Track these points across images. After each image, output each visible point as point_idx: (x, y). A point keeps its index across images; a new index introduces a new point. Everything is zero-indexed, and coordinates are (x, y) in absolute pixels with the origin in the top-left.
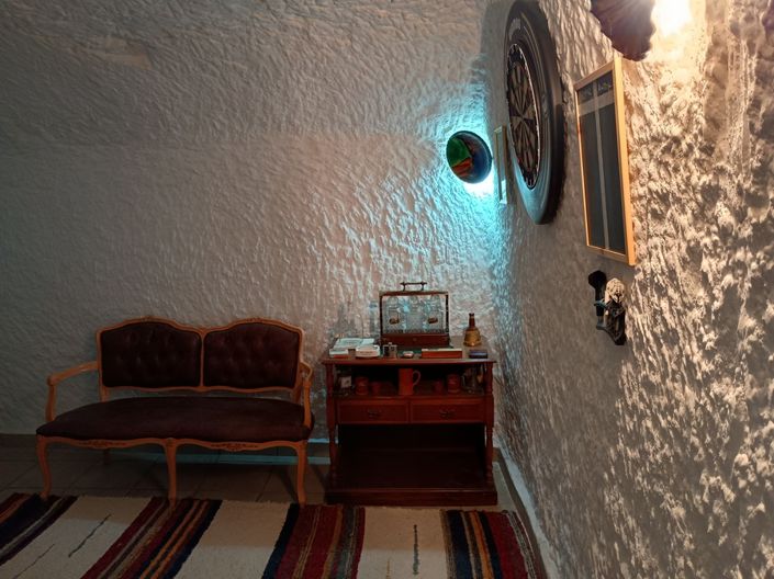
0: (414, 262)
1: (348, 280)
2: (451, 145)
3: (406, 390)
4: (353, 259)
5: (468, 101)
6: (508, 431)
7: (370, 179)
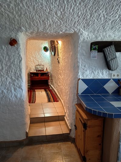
0: (39, 62)
1: (31, 64)
2: (44, 48)
3: (39, 76)
4: (32, 61)
5: (46, 43)
6: (51, 82)
7: (34, 51)
